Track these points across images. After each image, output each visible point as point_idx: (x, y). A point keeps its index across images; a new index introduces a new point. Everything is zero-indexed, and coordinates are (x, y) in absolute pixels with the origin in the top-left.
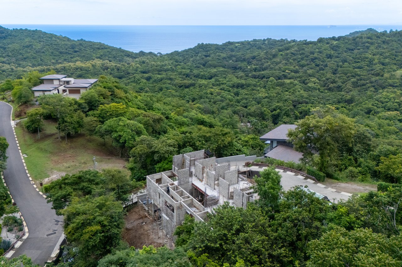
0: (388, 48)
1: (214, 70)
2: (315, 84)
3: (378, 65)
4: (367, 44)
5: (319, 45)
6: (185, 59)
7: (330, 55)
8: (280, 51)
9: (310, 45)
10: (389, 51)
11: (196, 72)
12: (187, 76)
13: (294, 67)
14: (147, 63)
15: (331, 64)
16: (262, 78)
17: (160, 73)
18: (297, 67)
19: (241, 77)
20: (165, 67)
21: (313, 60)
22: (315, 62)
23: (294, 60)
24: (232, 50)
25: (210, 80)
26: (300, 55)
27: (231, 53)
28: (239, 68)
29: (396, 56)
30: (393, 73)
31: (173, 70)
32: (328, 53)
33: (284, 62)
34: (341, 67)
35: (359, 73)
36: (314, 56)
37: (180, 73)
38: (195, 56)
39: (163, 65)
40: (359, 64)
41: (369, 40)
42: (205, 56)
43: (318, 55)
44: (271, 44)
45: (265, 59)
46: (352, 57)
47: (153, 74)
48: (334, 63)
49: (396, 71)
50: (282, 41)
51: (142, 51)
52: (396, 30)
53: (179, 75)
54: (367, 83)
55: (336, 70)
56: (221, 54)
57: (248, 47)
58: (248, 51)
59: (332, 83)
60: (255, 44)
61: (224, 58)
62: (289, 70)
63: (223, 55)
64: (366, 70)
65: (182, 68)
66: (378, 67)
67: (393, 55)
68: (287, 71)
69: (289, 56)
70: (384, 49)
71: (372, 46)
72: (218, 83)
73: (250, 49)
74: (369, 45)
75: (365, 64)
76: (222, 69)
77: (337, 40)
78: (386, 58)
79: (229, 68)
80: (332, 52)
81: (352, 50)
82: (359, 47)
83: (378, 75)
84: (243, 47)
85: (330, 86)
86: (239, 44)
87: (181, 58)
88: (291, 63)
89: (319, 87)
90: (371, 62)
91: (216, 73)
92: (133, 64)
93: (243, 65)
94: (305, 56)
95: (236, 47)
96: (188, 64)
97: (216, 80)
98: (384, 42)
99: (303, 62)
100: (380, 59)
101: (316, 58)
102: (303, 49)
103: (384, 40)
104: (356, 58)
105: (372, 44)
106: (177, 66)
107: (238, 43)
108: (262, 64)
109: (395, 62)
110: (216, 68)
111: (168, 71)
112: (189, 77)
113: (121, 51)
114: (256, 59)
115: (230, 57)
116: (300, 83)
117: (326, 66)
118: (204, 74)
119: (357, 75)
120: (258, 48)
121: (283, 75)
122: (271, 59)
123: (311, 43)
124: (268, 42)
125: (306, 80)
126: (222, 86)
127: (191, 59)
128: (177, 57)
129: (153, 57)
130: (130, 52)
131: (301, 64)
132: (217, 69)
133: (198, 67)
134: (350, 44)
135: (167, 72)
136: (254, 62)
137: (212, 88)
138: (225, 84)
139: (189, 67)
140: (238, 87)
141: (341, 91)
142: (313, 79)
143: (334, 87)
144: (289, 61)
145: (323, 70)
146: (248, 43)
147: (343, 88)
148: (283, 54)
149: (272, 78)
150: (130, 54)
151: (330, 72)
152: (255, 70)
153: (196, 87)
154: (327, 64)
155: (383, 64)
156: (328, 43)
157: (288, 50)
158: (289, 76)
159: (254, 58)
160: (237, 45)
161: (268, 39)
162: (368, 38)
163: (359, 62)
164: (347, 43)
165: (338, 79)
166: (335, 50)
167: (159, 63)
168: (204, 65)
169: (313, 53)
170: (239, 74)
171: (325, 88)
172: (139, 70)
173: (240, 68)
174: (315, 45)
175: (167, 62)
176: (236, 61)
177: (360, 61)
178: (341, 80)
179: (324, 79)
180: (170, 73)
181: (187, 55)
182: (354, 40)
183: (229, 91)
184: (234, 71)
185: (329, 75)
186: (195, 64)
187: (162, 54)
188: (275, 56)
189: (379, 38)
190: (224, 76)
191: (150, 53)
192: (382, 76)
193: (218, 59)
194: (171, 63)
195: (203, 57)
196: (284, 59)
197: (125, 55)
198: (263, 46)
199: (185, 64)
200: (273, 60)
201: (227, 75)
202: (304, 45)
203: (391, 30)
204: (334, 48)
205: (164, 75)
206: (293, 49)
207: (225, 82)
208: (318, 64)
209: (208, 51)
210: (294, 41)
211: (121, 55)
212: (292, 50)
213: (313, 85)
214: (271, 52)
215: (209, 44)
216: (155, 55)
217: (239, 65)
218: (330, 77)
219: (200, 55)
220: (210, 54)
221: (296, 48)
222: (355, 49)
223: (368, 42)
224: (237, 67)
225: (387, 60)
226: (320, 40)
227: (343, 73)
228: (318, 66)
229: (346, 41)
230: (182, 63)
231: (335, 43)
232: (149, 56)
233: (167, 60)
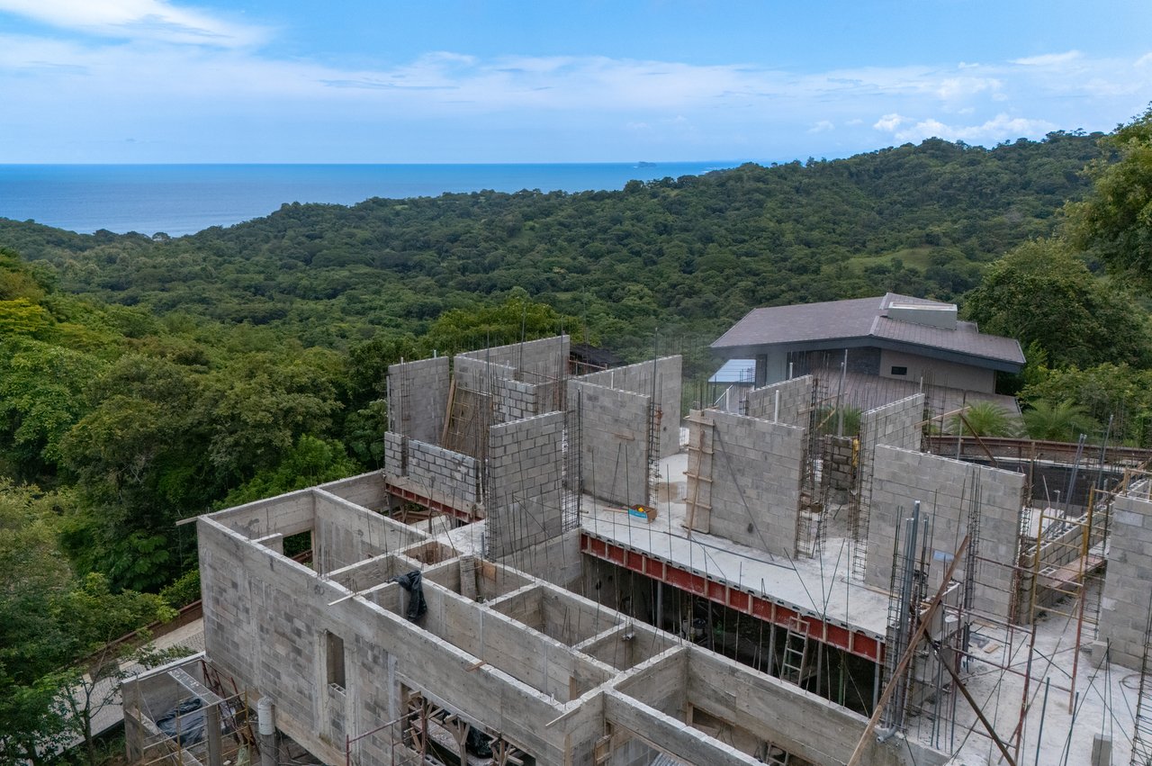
0: (811, 205)
1: (342, 274)
2: (641, 298)
3: (795, 247)
4: (757, 196)
5: (631, 199)
6: (245, 248)
7: (665, 226)
8: (527, 217)
9: (607, 201)
10: (817, 212)
11: (284, 279)
12: (258, 290)
13: (574, 259)
14: (123, 260)
15: (675, 246)
16: (489, 292)
17: (167, 286)
18: (581, 259)
19: (427, 290)
20: (185, 270)
21: (621, 239)
22: (627, 245)
23: (570, 241)
24: (388, 222)
25: (333, 301)
26: (585, 228)
27: (384, 228)
28: (414, 267)
29: (834, 223)
30: (843, 264)
31: (209, 278)
32: (660, 220)
33: (541, 247)
34: (701, 255)
35: (754, 266)
36: (623, 228)
37: (235, 285)
38: (276, 237)
39: (175, 265)
40: (746, 246)
41: (761, 185)
42: (307, 236)
43: (633, 225)
44: (497, 205)
45: (487, 240)
46: (726, 229)
47: (143, 290)
48: (681, 244)
49: (848, 258)
50: (525, 195)
51: (103, 230)
52: (824, 160)
53: (232, 289)
54: (783, 291)
55: (688, 264)
56: (355, 231)
57: (430, 213)
58: (436, 223)
59: (689, 294)
60: (449, 205)
61: (366, 242)
62: (562, 268)
63: (362, 234)
64: (769, 260)
65: (239, 272)
66: (799, 253)
67: (828, 222)
68: (556, 270)
69: (553, 231)
70: (802, 206)
71: (769, 200)
72: (359, 306)
73: (438, 217)
74: (762, 197)
75: (762, 246)
76: (363, 269)
77: (676, 186)
78: (812, 230)
79: (384, 265)
80: (670, 218)
81: (721, 211)
82: (737, 204)
83: (803, 270)
84: (419, 213)
85: (683, 304)
86: (406, 206)
87: (230, 244)
88: (561, 249)
89: (654, 306)
90: (776, 243)
91: (348, 281)
92: (78, 265)
93: (428, 256)
94: (599, 231)
95: (397, 214)
96: (257, 259)
97: (352, 300)
98: (797, 190)
99: (596, 245)
100: (798, 232)
101: (628, 235)
102: (591, 212)
103: (797, 184)
104: (735, 232)
105: (769, 194)
106: (221, 264)
107: (402, 202)
108: (481, 255)
109: (835, 237)
110: (349, 267)
111: (193, 278)
112: (263, 295)
113: (34, 230)
114: (462, 241)
115: (385, 240)
116: (601, 297)
117: (660, 253)
118: (311, 284)
119: (749, 272)
120: (461, 216)
121: (548, 279)
122: (503, 241)
123: (614, 195)
124: (487, 200)
125: (615, 289)
126: (372, 315)
127: (266, 246)
128: (219, 243)
129: (140, 246)
130: (63, 232)
131: (592, 250)
132: (350, 271)
133: (290, 268)
134: (713, 196)
135: (189, 283)
136: (457, 248)
137: (342, 320)
138: (382, 308)
139: (262, 269)
140: (421, 315)
141: (716, 315)
142: (634, 288)
143: (695, 305)
144: (555, 244)
145: (655, 263)
146: (432, 203)
147: (719, 309)
148: (536, 225)
149: (519, 288)
150: (66, 239)
151: (675, 267)
152: (464, 270)
153: (291, 319)
154: (661, 249)
155: (808, 245)
156: (654, 196)
157: (547, 216)
158: (564, 282)
159: (454, 239)
160: (398, 208)
161: (484, 193)
162: (758, 180)
163: (743, 241)
164: (703, 192)
165: (702, 284)
166: (677, 213)
167: (160, 259)
168: (307, 262)
169: (617, 221)
170: (419, 283)
171: (671, 309)
172: (97, 280)
173: (420, 266)
174: (621, 200)
175: (187, 255)
176: (404, 249)
177: (747, 238)
178: (710, 287)
179: (665, 285)
180: (199, 286)
181: (251, 235)
182: (722, 185)
183: (397, 326)
184: (401, 274)
185: (676, 277)
186: (281, 260)
187: (168, 237)
188: (513, 232)
189: (786, 179)
190: (375, 287)
191: (132, 235)
192: (817, 271)
193: (347, 244)
194: (200, 260)
195: (304, 239)
196: (541, 239)
197: (48, 242)
198: (476, 209)
199: (248, 259)
200: (510, 244)
201: (382, 286)
202: (592, 202)
203: (811, 160)
204: (670, 207)
205: (181, 290)
206: (563, 214)
207: (381, 303)
208: (638, 249)
209: (316, 223)
210: (558, 194)
211: (34, 242)
212: (561, 215)
213: (638, 301)
214: (501, 221)
215: (317, 205)
216: (148, 241)
217: (417, 258)
218: (680, 280)
219: (290, 233)
220: (321, 232)
221: (570, 211)
222: (727, 209)
223: (758, 190)
224: (410, 263)
225: (816, 234)
226: (634, 187)
227: (711, 268)
228: (638, 254)
229: (702, 188)
230: (238, 259)
231: (673, 193)
232: (128, 244)
233: (187, 252)
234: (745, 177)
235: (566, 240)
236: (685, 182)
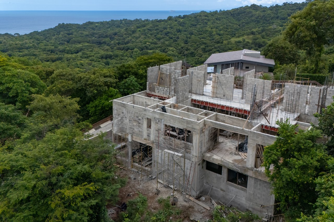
0: (220, 23)
1: (79, 46)
2: (173, 51)
3: (216, 36)
4: (205, 21)
5: (169, 22)
6: (47, 38)
7: (179, 30)
8: (138, 27)
9: (162, 22)
10: (222, 25)
11: (61, 48)
12: (52, 51)
13: (153, 40)
14: (4, 42)
15: (182, 36)
16: (127, 50)
17: (21, 50)
18: (155, 40)
19: (107, 50)
20: (27, 45)
21: (166, 34)
22: (168, 36)
23: (151, 34)
24: (93, 29)
25: (78, 54)
26: (156, 31)
27: (93, 31)
28: (103, 43)
29: (227, 29)
30: (229, 40)
31: (35, 48)
32: (178, 28)
33: (143, 36)
34: (190, 38)
35: (205, 41)
36: (167, 30)
37: (44, 50)
38: (57, 34)
39: (23, 44)
40: (202, 36)
41: (206, 18)
42: (67, 34)
43: (170, 30)
44: (128, 23)
45: (125, 34)
46: (197, 31)
47: (13, 52)
48: (184, 35)
49: (231, 39)
50: (137, 20)
52: (224, 10)
53: (43, 51)
54: (213, 49)
55: (186, 41)
56: (83, 32)
57: (107, 26)
58: (109, 29)
59: (187, 50)
60: (113, 24)
61: (87, 35)
62: (149, 43)
63: (86, 33)
64: (209, 40)
65: (45, 46)
66: (217, 37)
67: (225, 28)
68: (147, 43)
69: (146, 31)
70: (218, 24)
71: (209, 22)
72: (86, 56)
73: (110, 27)
74: (207, 21)
75: (207, 36)
76: (87, 44)
77: (182, 18)
78: (221, 31)
79: (93, 43)
80: (181, 27)
81: (195, 25)
82: (200, 23)
83: (218, 42)
84: (103, 26)
85: (185, 53)
86: (99, 24)
87: (41, 37)
88: (148, 37)
89: (177, 54)
90: (211, 35)
91: (82, 48)
93: (107, 40)
94: (160, 31)
95: (96, 26)
96: (51, 41)
97: (83, 53)
98: (217, 19)
99: (159, 36)
100: (217, 31)
101: (169, 33)
102: (157, 26)
103: (217, 17)
104: (199, 31)
105: (209, 20)
106: (39, 43)
107: (98, 23)
108: (124, 39)
109: (227, 33)
110: (82, 43)
111: (30, 48)
112: (54, 53)
114: (118, 35)
115: (93, 35)
116: (161, 52)
117: (178, 38)
118: (70, 49)
119: (203, 43)
120: (117, 27)
121: (145, 46)
122: (130, 35)
123: (164, 21)
124: (125, 22)
125: (165, 49)
126: (90, 58)
127: (54, 37)
128: (37, 36)
129: (10, 38)
131: (158, 37)
132: (82, 45)
133: (62, 44)
134: (193, 21)
135: (29, 50)
136: (116, 37)
137: (81, 60)
138: (93, 56)
139: (53, 45)
140: (106, 58)
141: (194, 56)
142: (171, 48)
143: (188, 53)
144: (147, 36)
145: (176, 41)
146: (108, 23)
147: (195, 54)
148: (141, 30)
149: (136, 49)
151: (182, 42)
152: (119, 44)
153: (64, 60)
154: (178, 37)
155: (220, 35)
156: (176, 21)
157: (144, 27)
158: (150, 47)
159: (115, 34)
160: (97, 24)
161: (124, 20)
162: (206, 16)
163: (202, 34)
164: (190, 20)
165: (190, 47)
166: (182, 26)
167: (17, 42)
168: (68, 42)
169: (165, 28)
170: (105, 48)
171: (181, 54)
173: (105, 43)
174: (166, 22)
176: (99, 38)
177: (203, 33)
178: (193, 48)
179: (180, 47)
180: (32, 50)
181: (48, 34)
182: (196, 18)
183: (99, 61)
184: (99, 45)
185: (183, 45)
186: (59, 42)
187: (19, 35)
188: (134, 32)
189: (213, 16)
190: (91, 49)
191: (6, 34)
192: (222, 43)
193: (81, 36)
194: (31, 42)
195: (66, 35)
196: (142, 34)
198: (121, 25)
199: (48, 42)
200: (133, 36)
201: (93, 49)
202: (157, 23)
203: (220, 10)
204: (181, 24)
205: (26, 52)
206: (148, 26)
207: (93, 54)
208: (171, 37)
209: (71, 30)
210: (147, 20)
212: (148, 27)
213: (172, 52)
214: (130, 28)
215: (70, 24)
216: (12, 36)
217: (103, 40)
218: (184, 46)
219: (62, 33)
220: (72, 33)
221: (151, 25)
222: (197, 25)
223: (206, 19)
224: (101, 42)
225: (222, 32)
226: (170, 18)
227: (193, 42)
228: (172, 38)
229: (190, 19)
230: (45, 41)
231: (182, 20)
232: (6, 37)
233: (27, 39)
234: (202, 16)
235: (150, 34)
236: (185, 17)
